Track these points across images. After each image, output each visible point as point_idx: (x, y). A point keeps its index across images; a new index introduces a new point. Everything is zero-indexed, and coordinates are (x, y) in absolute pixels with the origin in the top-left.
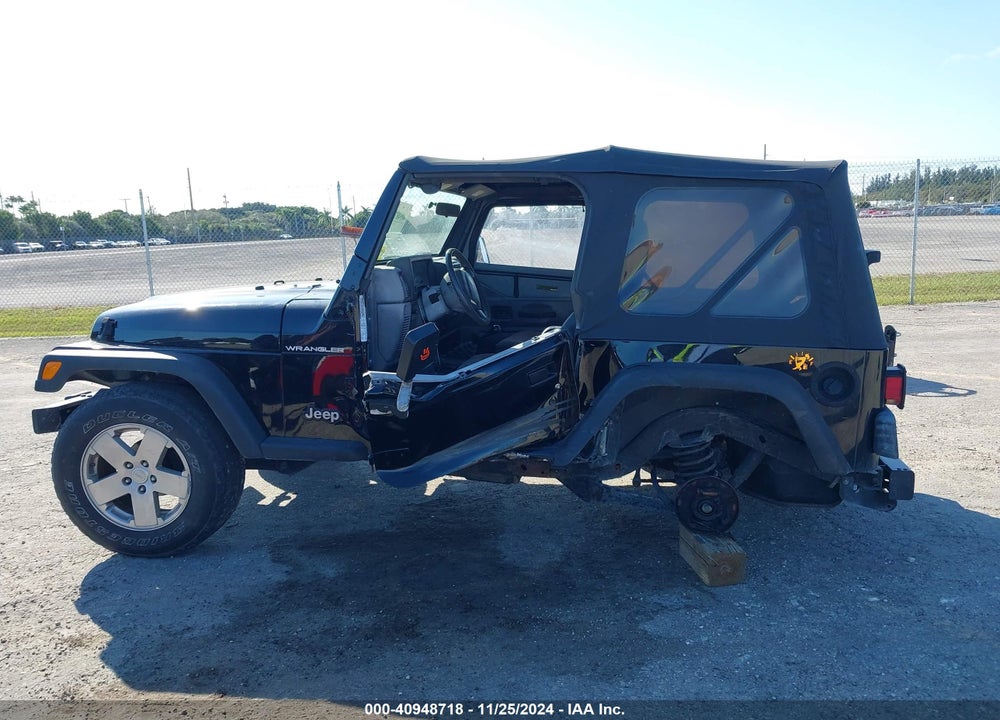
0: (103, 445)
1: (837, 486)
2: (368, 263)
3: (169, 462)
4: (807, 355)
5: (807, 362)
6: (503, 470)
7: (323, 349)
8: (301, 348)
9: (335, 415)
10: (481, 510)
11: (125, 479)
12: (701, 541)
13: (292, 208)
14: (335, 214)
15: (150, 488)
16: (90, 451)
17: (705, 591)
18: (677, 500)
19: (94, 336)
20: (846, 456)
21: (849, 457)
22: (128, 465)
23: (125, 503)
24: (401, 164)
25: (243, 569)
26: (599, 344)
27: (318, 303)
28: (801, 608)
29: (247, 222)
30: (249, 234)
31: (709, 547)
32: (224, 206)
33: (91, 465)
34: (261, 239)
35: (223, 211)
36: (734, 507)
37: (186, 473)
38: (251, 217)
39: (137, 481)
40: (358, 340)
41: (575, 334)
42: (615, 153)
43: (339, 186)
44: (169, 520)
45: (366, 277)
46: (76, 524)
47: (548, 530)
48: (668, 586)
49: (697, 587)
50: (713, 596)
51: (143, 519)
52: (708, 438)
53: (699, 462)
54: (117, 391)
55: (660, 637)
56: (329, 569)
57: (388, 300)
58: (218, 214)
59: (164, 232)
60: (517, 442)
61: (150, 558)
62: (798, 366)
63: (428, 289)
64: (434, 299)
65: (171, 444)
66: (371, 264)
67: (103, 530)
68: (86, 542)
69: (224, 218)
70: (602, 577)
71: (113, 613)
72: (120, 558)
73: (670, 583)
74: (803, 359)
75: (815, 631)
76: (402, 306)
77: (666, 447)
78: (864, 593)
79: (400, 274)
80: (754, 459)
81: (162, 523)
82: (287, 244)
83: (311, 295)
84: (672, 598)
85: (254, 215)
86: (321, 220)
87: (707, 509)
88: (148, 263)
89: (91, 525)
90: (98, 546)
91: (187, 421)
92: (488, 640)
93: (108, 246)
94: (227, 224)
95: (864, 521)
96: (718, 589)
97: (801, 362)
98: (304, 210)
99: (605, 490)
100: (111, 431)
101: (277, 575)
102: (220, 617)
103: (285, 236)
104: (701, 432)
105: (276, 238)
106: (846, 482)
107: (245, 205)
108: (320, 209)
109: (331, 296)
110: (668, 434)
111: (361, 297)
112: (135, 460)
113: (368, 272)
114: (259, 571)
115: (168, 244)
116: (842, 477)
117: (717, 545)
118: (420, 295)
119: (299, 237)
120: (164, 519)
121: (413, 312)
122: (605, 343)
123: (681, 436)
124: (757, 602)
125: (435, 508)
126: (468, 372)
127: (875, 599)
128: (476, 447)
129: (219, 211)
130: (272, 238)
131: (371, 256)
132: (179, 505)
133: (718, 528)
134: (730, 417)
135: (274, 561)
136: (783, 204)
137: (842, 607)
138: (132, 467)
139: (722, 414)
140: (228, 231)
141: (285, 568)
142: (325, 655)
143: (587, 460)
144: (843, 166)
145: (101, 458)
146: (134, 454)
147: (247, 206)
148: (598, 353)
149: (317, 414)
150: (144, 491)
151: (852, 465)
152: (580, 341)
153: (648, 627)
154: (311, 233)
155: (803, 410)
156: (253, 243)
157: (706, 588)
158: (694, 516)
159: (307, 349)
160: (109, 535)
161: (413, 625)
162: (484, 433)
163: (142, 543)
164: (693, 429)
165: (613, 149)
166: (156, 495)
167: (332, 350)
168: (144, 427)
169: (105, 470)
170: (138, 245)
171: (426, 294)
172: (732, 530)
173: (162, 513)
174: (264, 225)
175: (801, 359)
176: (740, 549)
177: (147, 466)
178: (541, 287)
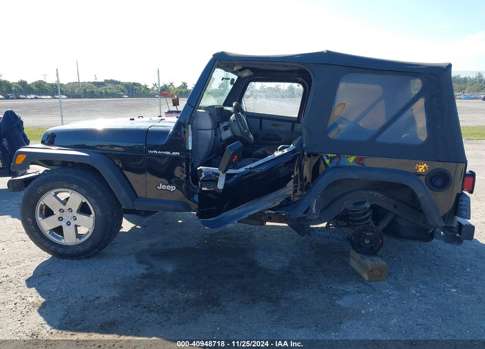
0: (48, 200)
1: (433, 231)
2: (194, 108)
3: (84, 209)
4: (425, 165)
5: (425, 168)
6: (259, 218)
7: (168, 153)
8: (156, 152)
9: (173, 188)
10: (243, 238)
11: (60, 218)
12: (364, 258)
13: (129, 83)
14: (150, 87)
15: (73, 223)
16: (41, 203)
17: (366, 284)
18: (351, 237)
19: (43, 142)
20: (442, 217)
21: (444, 218)
22: (61, 211)
23: (59, 230)
24: (214, 55)
25: (122, 266)
26: (315, 155)
27: (165, 128)
28: (418, 294)
29: (106, 89)
30: (107, 95)
31: (368, 262)
32: (95, 81)
33: (41, 210)
34: (113, 98)
35: (94, 83)
36: (381, 241)
37: (93, 215)
38: (108, 87)
39: (66, 219)
40: (187, 149)
41: (303, 149)
42: (329, 54)
43: (158, 71)
44: (83, 240)
45: (193, 115)
46: (33, 241)
47: (279, 250)
48: (347, 281)
49: (362, 282)
50: (371, 286)
51: (69, 239)
52: (368, 205)
53: (363, 217)
54: (56, 171)
55: (348, 308)
56: (169, 268)
57: (204, 128)
58: (92, 84)
59: (64, 93)
60: (271, 205)
61: (72, 259)
62: (420, 170)
63: (223, 123)
64: (226, 128)
65: (85, 200)
66: (196, 108)
67: (48, 244)
68: (37, 250)
69: (94, 87)
70: (311, 275)
71: (55, 289)
72: (56, 259)
73: (347, 280)
74: (423, 166)
75: (427, 307)
76: (210, 131)
77: (346, 209)
78: (447, 287)
79: (210, 114)
80: (390, 217)
81: (79, 241)
82: (126, 100)
83: (160, 124)
84: (350, 287)
85: (110, 86)
86: (143, 89)
87: (367, 242)
88: (60, 107)
89: (41, 241)
90: (43, 252)
91: (94, 188)
92: (258, 308)
93: (36, 98)
94: (96, 89)
95: (439, 249)
96: (372, 283)
97: (422, 168)
98: (135, 84)
99: (312, 231)
100: (53, 192)
101: (141, 270)
102: (113, 293)
103: (125, 97)
104: (364, 202)
105: (120, 98)
106: (438, 230)
107: (105, 80)
108: (143, 84)
109: (173, 125)
110: (347, 203)
111: (190, 126)
112: (65, 208)
113: (194, 113)
114: (131, 268)
115: (66, 98)
116: (436, 227)
117: (373, 260)
118: (218, 126)
119: (132, 97)
120: (80, 239)
121: (216, 135)
122: (318, 155)
123: (353, 204)
124: (394, 291)
125: (219, 236)
126: (250, 168)
127: (454, 290)
128: (251, 207)
129: (91, 83)
130: (118, 97)
131: (196, 105)
132: (88, 232)
133: (372, 252)
134: (380, 195)
135: (138, 262)
136: (417, 85)
137: (438, 294)
138: (63, 211)
139: (376, 194)
140: (96, 93)
141: (145, 266)
142: (172, 315)
143: (306, 215)
144: (450, 66)
145: (47, 206)
146: (65, 204)
147: (107, 82)
148: (314, 160)
149: (164, 187)
150: (70, 224)
151: (445, 222)
152: (305, 153)
153: (340, 302)
154: (138, 96)
155: (422, 193)
156: (108, 99)
157: (366, 282)
158: (360, 245)
159: (160, 152)
160: (51, 246)
161: (217, 299)
162: (255, 200)
163: (68, 252)
164: (360, 201)
165: (328, 52)
166: (76, 226)
167: (174, 153)
168: (70, 191)
169: (48, 212)
170: (51, 98)
171: (222, 126)
172: (379, 253)
173: (79, 236)
174: (115, 91)
175: (421, 166)
176: (384, 263)
177: (72, 211)
178: (273, 125)
